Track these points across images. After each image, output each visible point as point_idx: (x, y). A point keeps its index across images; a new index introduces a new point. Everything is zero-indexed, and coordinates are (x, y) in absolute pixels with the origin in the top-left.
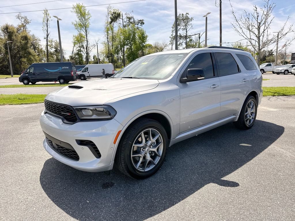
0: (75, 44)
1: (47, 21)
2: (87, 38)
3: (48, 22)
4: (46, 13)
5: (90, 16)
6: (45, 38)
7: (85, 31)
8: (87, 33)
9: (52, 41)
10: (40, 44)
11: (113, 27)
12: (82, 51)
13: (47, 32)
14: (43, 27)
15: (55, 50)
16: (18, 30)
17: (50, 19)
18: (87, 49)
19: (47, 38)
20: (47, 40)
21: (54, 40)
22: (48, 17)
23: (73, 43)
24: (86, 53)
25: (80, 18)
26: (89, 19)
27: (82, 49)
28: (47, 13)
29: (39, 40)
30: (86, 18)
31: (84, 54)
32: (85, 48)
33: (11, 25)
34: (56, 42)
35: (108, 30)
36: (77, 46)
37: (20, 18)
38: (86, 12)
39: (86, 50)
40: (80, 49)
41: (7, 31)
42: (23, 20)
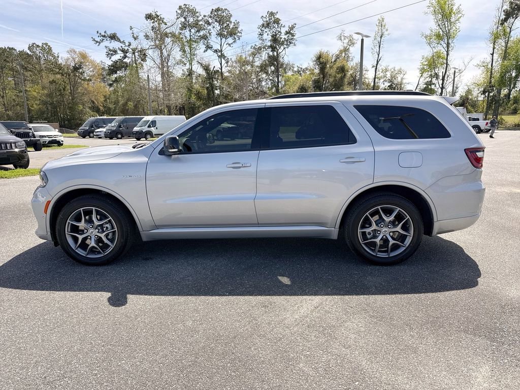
0: (423, 71)
1: (381, 37)
2: (448, 59)
3: (383, 38)
4: (380, 24)
5: (460, 15)
6: (373, 67)
7: (445, 45)
8: (450, 49)
9: (386, 69)
10: (366, 76)
11: (511, 28)
12: (434, 84)
13: (378, 55)
14: (373, 47)
15: (389, 84)
16: (338, 57)
17: (386, 33)
18: (443, 79)
19: (376, 67)
20: (376, 69)
21: (390, 68)
22: (384, 30)
23: (418, 71)
24: (441, 86)
25: (440, 22)
26: (457, 22)
27: (434, 80)
28: (383, 23)
29: (366, 70)
30: (452, 20)
31: (438, 89)
32: (441, 78)
33: (326, 51)
34: (393, 70)
35: (496, 38)
36: (425, 75)
37: (343, 38)
38: (455, 8)
39: (442, 81)
40: (430, 80)
41: (320, 62)
42: (346, 41)
